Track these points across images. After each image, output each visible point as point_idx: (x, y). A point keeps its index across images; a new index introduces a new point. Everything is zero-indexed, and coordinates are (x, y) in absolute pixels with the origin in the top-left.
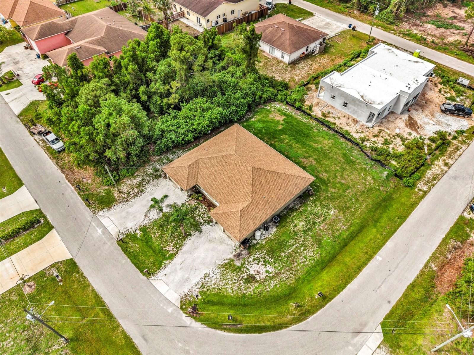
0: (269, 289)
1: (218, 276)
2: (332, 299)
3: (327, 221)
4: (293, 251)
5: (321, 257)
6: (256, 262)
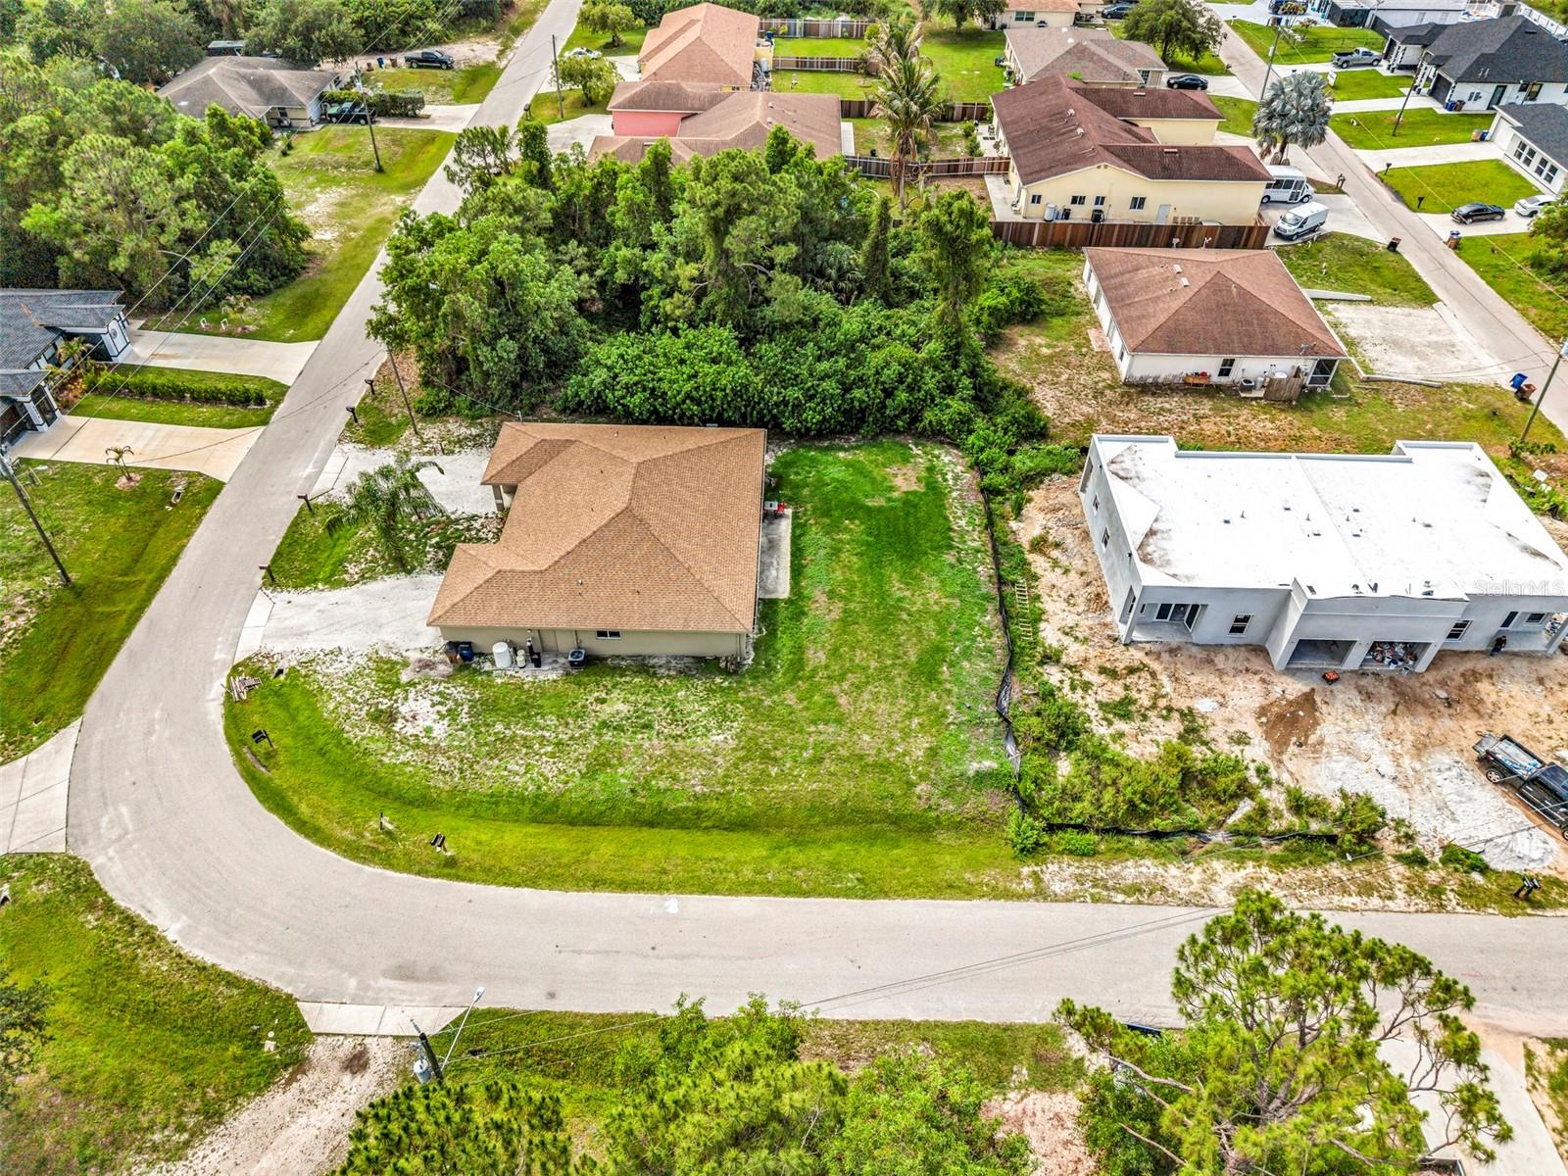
0: (386, 760)
1: (350, 669)
2: (459, 878)
3: (680, 745)
4: (525, 738)
5: (562, 795)
6: (437, 698)
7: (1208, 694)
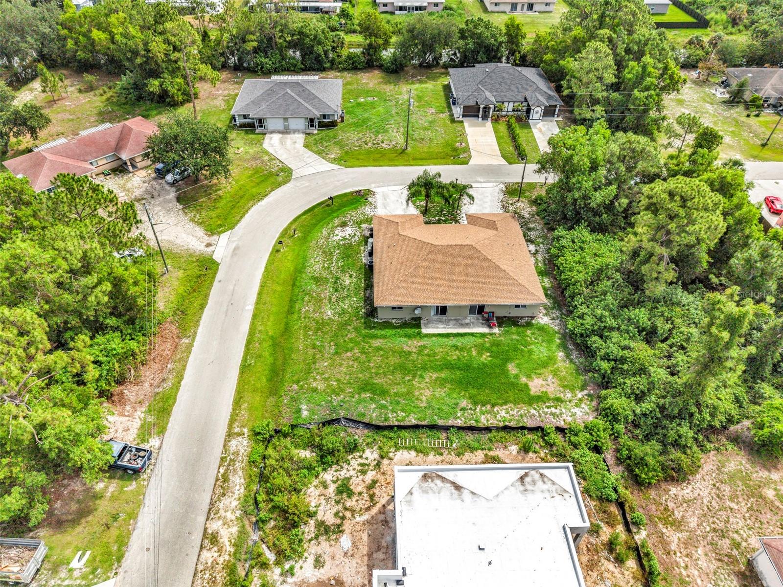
0: (324, 229)
1: (367, 213)
2: (271, 254)
3: (326, 301)
4: (332, 259)
5: (305, 273)
6: (353, 234)
7: (354, 544)
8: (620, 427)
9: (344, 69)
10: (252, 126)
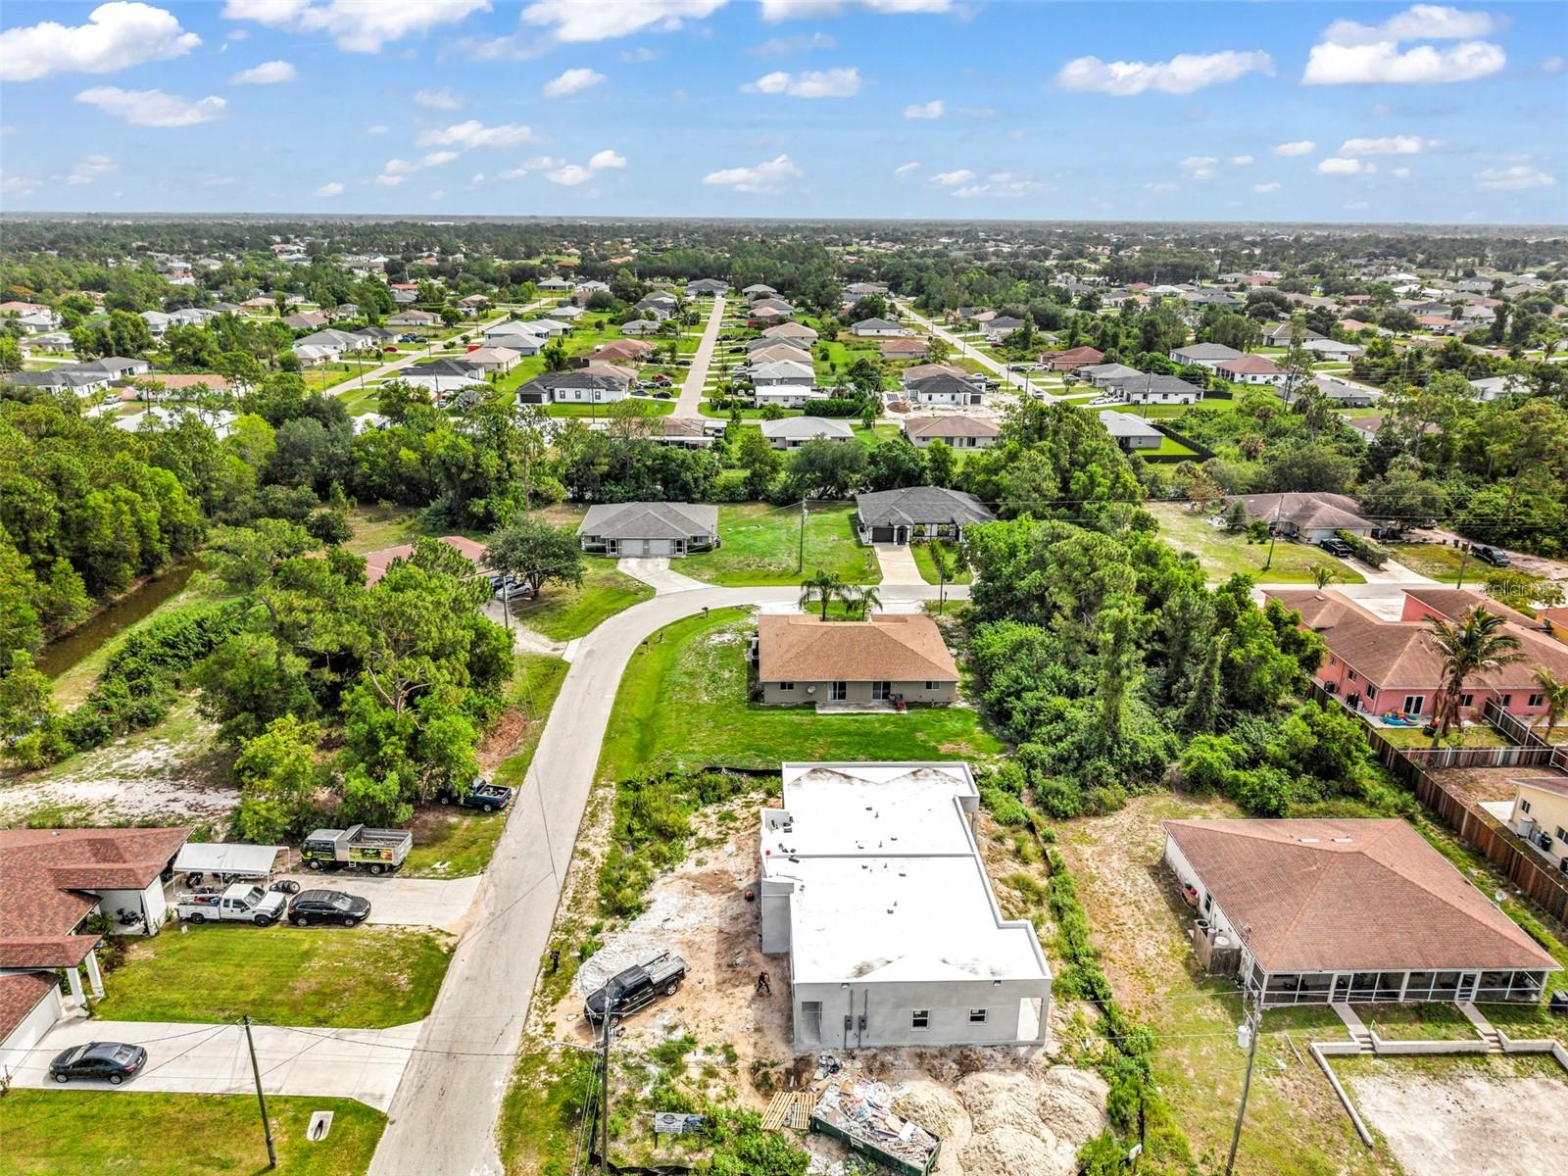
2: (632, 657)
7: (739, 848)
8: (1038, 773)
9: (719, 502)
10: (602, 550)
